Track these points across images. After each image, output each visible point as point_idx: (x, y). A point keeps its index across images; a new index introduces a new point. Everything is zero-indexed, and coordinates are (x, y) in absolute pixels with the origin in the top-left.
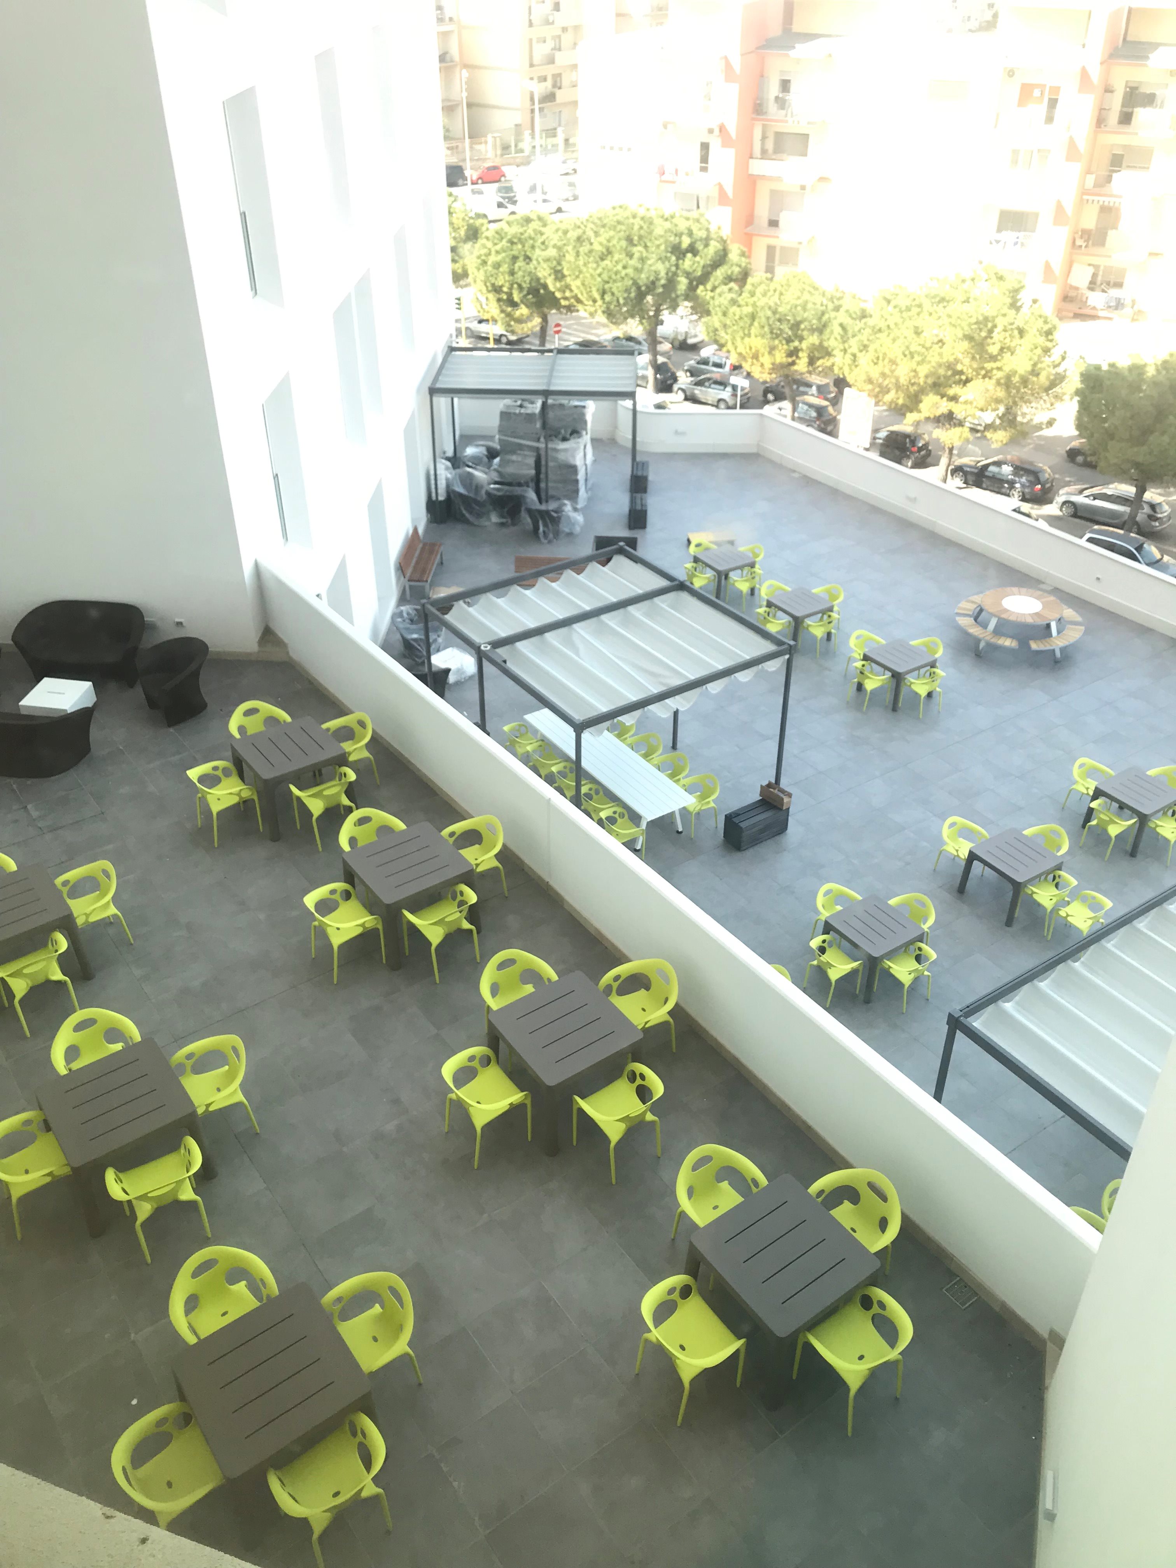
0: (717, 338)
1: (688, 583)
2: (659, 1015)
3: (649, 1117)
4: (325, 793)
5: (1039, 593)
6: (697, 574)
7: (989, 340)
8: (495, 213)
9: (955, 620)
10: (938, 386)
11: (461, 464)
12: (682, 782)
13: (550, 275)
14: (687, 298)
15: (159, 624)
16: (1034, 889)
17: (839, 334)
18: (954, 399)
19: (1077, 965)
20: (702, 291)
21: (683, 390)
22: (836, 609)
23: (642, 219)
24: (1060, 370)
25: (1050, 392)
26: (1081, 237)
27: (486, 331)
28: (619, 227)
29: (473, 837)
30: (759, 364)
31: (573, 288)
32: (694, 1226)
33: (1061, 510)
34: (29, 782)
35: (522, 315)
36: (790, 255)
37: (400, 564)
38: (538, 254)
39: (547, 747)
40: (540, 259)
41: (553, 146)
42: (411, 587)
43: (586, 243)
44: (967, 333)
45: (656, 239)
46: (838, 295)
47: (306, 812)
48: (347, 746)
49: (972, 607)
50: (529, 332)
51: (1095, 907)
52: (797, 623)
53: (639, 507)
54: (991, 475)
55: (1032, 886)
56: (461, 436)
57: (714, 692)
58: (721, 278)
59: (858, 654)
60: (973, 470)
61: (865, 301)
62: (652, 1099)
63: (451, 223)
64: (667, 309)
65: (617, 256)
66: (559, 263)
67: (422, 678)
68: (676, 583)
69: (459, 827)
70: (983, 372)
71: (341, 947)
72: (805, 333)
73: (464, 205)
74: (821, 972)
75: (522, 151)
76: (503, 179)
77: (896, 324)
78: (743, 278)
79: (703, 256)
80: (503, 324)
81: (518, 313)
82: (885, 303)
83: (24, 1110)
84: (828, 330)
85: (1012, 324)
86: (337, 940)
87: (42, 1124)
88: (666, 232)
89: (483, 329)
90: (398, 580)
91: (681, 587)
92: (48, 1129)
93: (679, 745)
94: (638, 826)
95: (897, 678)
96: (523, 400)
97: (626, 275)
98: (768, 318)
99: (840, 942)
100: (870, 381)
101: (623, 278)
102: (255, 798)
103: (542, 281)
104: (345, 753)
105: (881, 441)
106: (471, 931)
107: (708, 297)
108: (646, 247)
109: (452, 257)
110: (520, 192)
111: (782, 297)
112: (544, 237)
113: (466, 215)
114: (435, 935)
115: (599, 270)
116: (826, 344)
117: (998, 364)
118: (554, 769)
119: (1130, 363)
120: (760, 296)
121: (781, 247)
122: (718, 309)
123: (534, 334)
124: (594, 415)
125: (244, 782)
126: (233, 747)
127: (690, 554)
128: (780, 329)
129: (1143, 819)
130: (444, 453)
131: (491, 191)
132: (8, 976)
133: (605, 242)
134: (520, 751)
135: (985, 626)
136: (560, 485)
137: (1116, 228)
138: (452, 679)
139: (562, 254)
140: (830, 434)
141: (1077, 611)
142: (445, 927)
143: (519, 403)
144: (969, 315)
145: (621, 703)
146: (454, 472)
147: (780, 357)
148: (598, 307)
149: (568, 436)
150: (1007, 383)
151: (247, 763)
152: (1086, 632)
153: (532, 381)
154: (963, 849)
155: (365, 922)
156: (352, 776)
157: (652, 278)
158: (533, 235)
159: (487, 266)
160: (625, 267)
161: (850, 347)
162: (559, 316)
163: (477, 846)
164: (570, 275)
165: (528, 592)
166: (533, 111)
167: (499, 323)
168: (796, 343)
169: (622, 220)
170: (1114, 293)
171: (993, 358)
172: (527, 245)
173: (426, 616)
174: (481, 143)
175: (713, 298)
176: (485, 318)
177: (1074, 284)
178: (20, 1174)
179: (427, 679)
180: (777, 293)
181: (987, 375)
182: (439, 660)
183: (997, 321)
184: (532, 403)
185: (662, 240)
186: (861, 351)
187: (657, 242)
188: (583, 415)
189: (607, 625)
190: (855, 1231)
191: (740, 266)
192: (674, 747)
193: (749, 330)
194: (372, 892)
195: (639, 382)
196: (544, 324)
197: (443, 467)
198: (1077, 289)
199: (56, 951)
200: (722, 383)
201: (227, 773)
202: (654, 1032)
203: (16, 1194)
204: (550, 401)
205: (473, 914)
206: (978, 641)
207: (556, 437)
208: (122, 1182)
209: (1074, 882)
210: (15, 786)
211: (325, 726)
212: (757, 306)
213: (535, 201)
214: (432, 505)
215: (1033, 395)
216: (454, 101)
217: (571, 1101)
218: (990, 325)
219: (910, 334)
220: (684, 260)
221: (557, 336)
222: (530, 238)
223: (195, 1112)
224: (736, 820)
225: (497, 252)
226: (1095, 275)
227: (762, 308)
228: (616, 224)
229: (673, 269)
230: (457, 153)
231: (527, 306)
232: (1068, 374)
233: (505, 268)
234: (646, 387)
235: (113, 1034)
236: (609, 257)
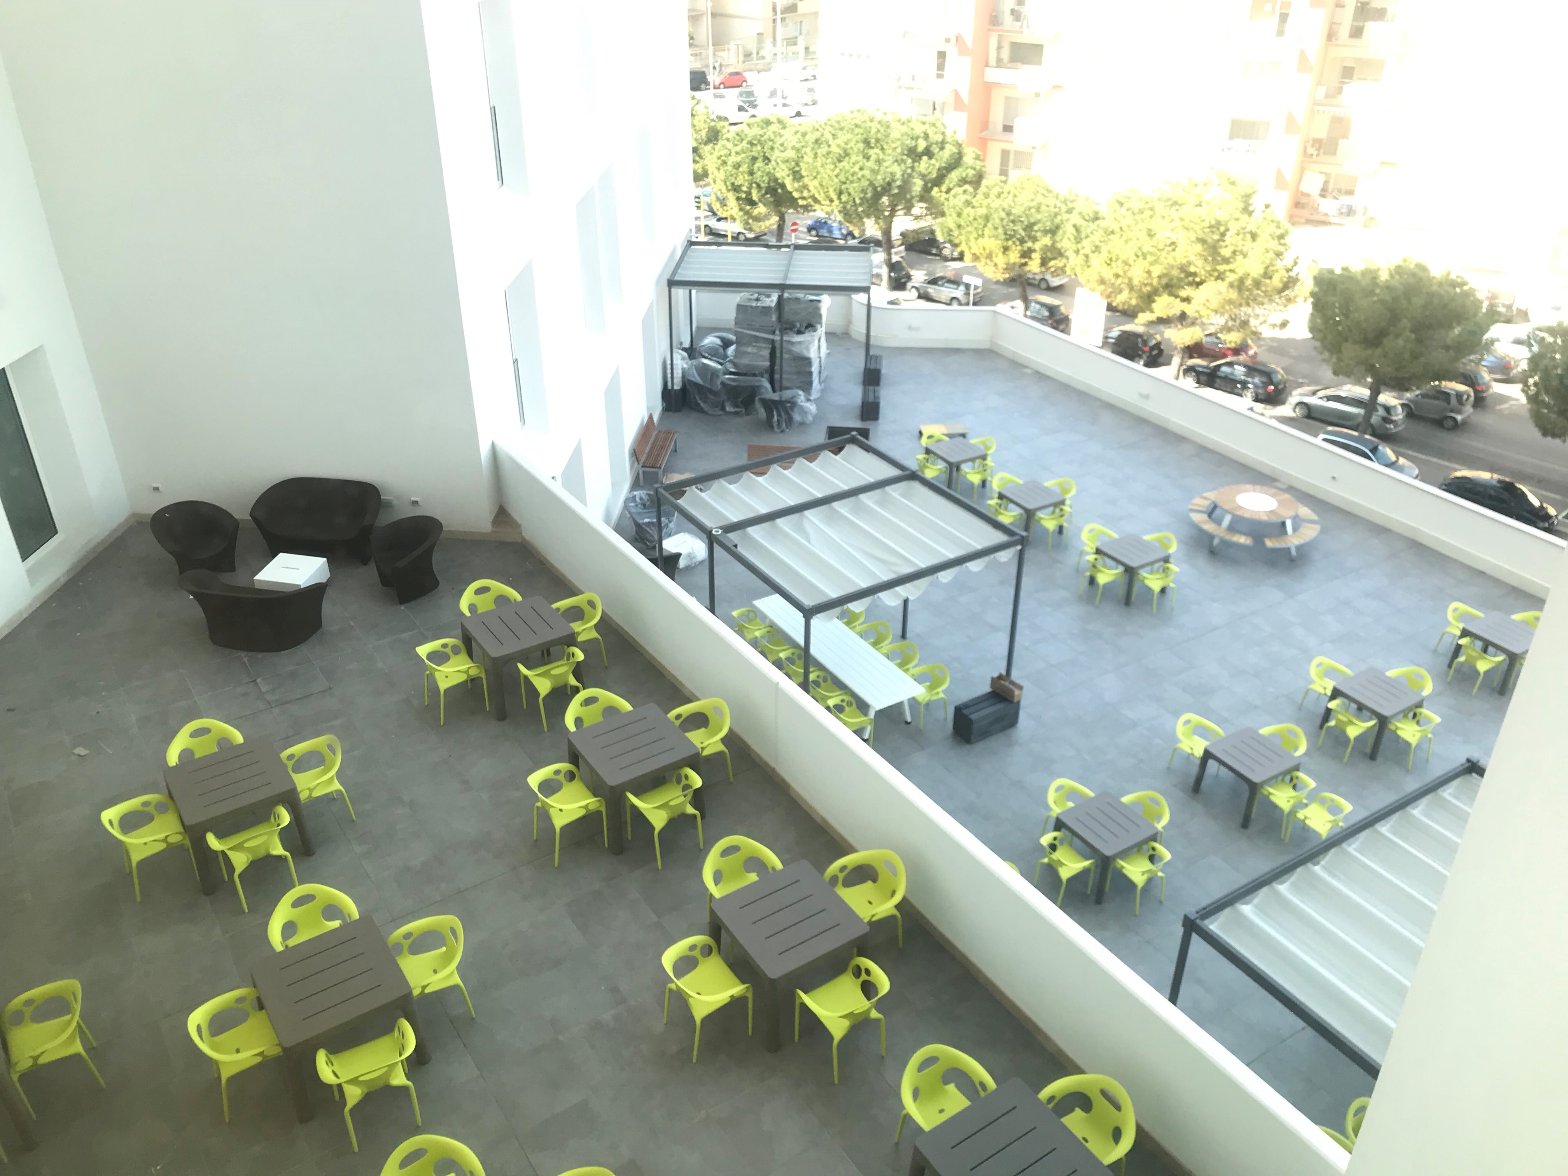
0: (952, 238)
1: (919, 473)
2: (886, 908)
3: (874, 1014)
4: (553, 672)
5: (1273, 491)
6: (929, 465)
7: (1222, 243)
8: (735, 116)
9: (1189, 517)
10: (1170, 287)
11: (697, 354)
12: (912, 671)
13: (788, 176)
14: (922, 199)
15: (395, 502)
16: (1271, 790)
17: (1073, 234)
18: (1187, 300)
19: (1317, 869)
20: (937, 193)
21: (917, 289)
22: (1068, 502)
23: (880, 122)
24: (1293, 274)
25: (1283, 294)
26: (1313, 146)
27: (725, 229)
28: (857, 130)
29: (700, 720)
30: (993, 264)
31: (811, 188)
32: (919, 1129)
33: (1294, 411)
34: (260, 656)
35: (760, 213)
36: (1023, 158)
37: (634, 450)
38: (776, 155)
39: (776, 634)
40: (779, 160)
41: (793, 53)
42: (644, 472)
43: (824, 145)
44: (1200, 237)
45: (892, 142)
46: (1071, 198)
47: (533, 691)
48: (577, 627)
49: (1206, 503)
50: (766, 230)
51: (1334, 810)
52: (1029, 515)
53: (871, 399)
54: (1223, 375)
55: (1270, 786)
56: (698, 328)
57: (945, 581)
58: (956, 180)
59: (1090, 547)
60: (1205, 370)
61: (1097, 204)
62: (877, 995)
63: (694, 126)
64: (902, 209)
65: (854, 158)
66: (797, 165)
67: (654, 561)
68: (907, 473)
69: (685, 710)
70: (1216, 274)
71: (563, 829)
72: (1039, 234)
73: (707, 108)
74: (1051, 870)
75: (763, 58)
76: (744, 84)
77: (1128, 226)
78: (977, 181)
79: (939, 158)
80: (741, 222)
81: (756, 212)
82: (1118, 206)
83: (238, 987)
84: (1061, 232)
85: (1244, 229)
86: (559, 821)
87: (256, 1002)
88: (902, 135)
89: (721, 226)
90: (632, 467)
91: (913, 476)
92: (261, 1007)
93: (908, 635)
94: (865, 714)
95: (1130, 572)
96: (760, 294)
97: (863, 176)
98: (1002, 220)
99: (1072, 840)
100: (1102, 282)
101: (859, 179)
102: (483, 676)
103: (780, 181)
104: (574, 633)
105: (1113, 341)
106: (695, 816)
107: (942, 199)
108: (882, 149)
109: (694, 157)
110: (761, 97)
111: (1016, 199)
112: (783, 139)
113: (708, 118)
114: (658, 820)
115: (837, 171)
116: (1059, 245)
117: (1231, 266)
118: (782, 655)
119: (1363, 268)
120: (995, 198)
121: (1016, 152)
122: (952, 210)
123: (771, 232)
124: (829, 309)
125: (472, 660)
126: (463, 626)
127: (921, 445)
128: (1014, 230)
129: (1383, 721)
130: (681, 343)
131: (732, 96)
132: (229, 849)
133: (843, 145)
134: (749, 636)
135: (1218, 522)
136: (794, 377)
137: (1347, 138)
138: (682, 563)
139: (800, 155)
140: (1062, 331)
141: (1312, 510)
142: (668, 811)
143: (756, 296)
144: (1202, 219)
145: (850, 590)
146: (690, 362)
147: (1014, 257)
148: (834, 207)
149: (803, 329)
150: (1239, 285)
151: (476, 641)
152: (1323, 531)
153: (768, 275)
154: (1197, 747)
155: (588, 804)
156: (580, 656)
157: (888, 180)
158: (772, 137)
159: (727, 166)
160: (861, 169)
161: (1083, 248)
162: (796, 215)
163: (703, 729)
164: (807, 176)
165: (760, 479)
166: (774, 21)
167: (738, 221)
168: (1030, 244)
169: (859, 123)
170: (1346, 200)
171: (1226, 261)
172: (766, 147)
173: (659, 500)
174: (724, 50)
175: (947, 199)
176: (724, 216)
177: (1306, 191)
178: (228, 1053)
179: (657, 562)
180: (1011, 195)
181: (1220, 277)
182: (670, 545)
183: (1230, 225)
184: (768, 296)
185: (898, 143)
186: (1093, 252)
187: (894, 145)
188: (818, 309)
189: (837, 512)
190: (1086, 1141)
191: (974, 169)
192: (904, 636)
193: (983, 231)
194: (597, 775)
195: (874, 280)
196: (781, 222)
197: (679, 357)
198: (1308, 195)
199: (279, 825)
200: (955, 282)
201: (456, 651)
202: (878, 926)
203: (226, 1074)
204: (786, 295)
205: (698, 798)
206: (1211, 537)
207: (791, 330)
208: (332, 1064)
209: (1312, 783)
210: (245, 660)
211: (555, 606)
212: (991, 208)
213: (775, 105)
214: (667, 394)
215: (1266, 295)
216: (700, 11)
217: (793, 995)
218: (1222, 229)
219: (1143, 236)
220: (919, 163)
221: (793, 234)
222: (770, 140)
223: (410, 993)
224: (965, 712)
225: (737, 153)
226: (1326, 183)
227: (996, 210)
228: (853, 127)
229: (909, 171)
230: (701, 59)
231: (765, 205)
232: (1300, 277)
233: (744, 168)
234: (880, 285)
235: (331, 911)
236: (847, 158)
